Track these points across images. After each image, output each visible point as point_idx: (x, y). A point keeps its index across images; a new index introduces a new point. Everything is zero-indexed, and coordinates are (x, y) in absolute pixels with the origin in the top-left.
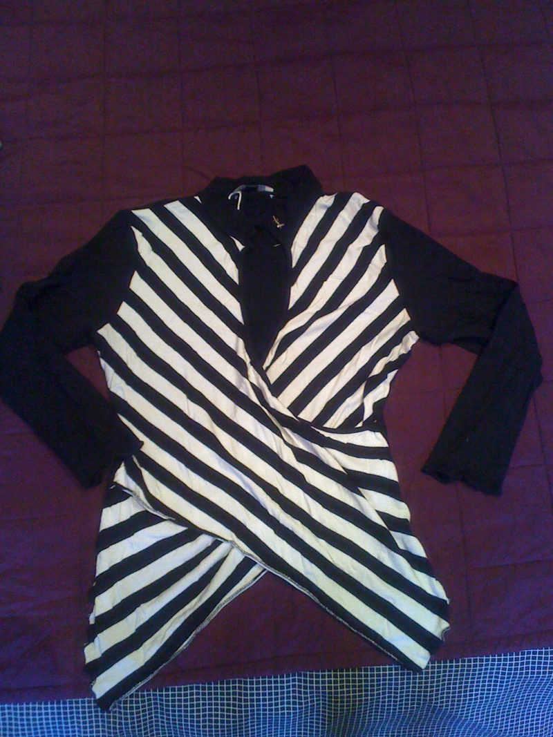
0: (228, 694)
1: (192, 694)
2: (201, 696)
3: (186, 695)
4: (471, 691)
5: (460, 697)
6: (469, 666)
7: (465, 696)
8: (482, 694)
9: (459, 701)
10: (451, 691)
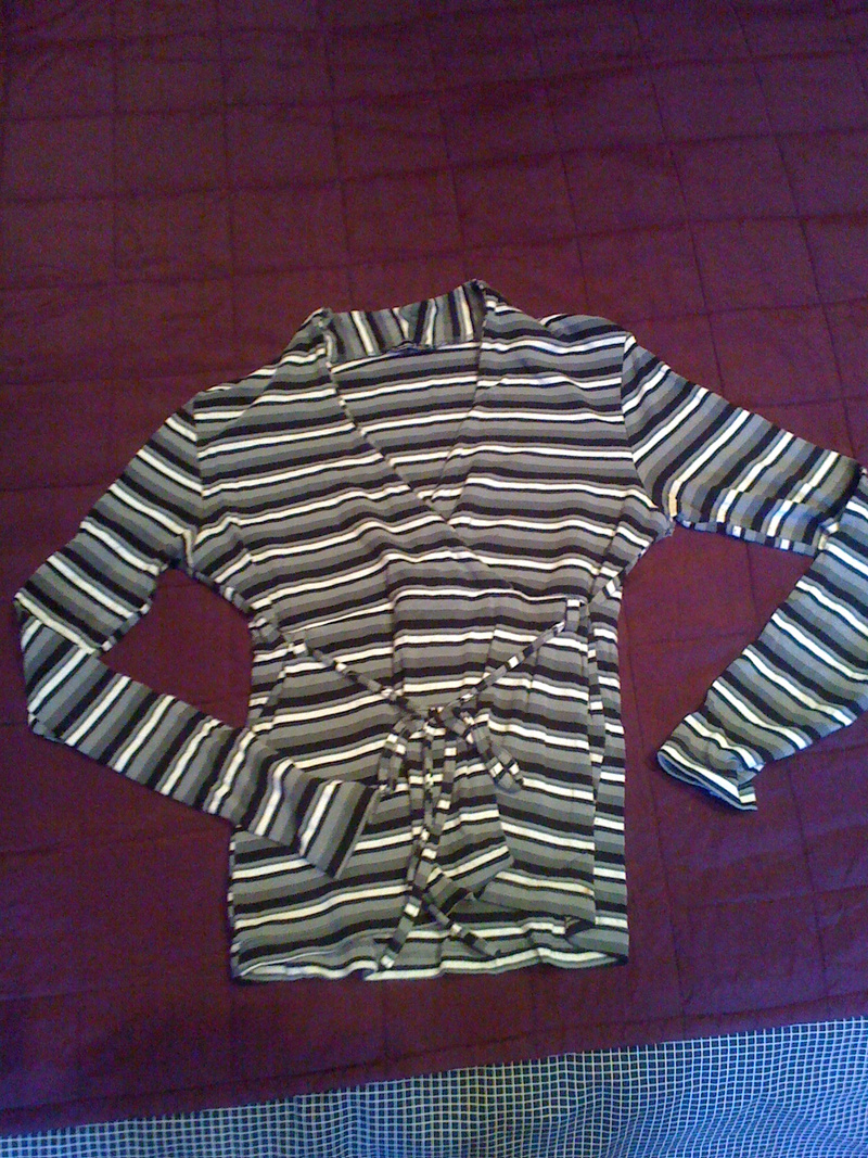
0: (463, 1091)
1: (408, 1094)
2: (422, 1097)
3: (400, 1095)
4: (825, 1075)
5: (808, 1084)
6: (822, 1036)
7: (816, 1083)
8: (841, 1079)
9: (807, 1091)
10: (795, 1075)
